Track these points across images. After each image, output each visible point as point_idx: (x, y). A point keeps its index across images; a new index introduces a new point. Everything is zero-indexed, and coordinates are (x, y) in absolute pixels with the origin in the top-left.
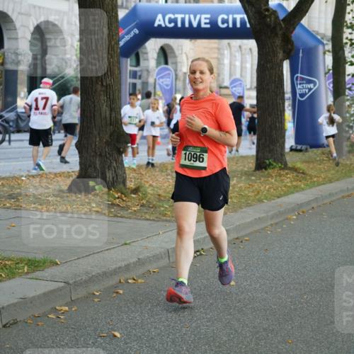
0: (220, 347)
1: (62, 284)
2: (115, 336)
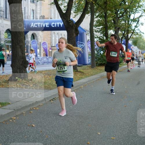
1: (13, 110)
2: (33, 126)
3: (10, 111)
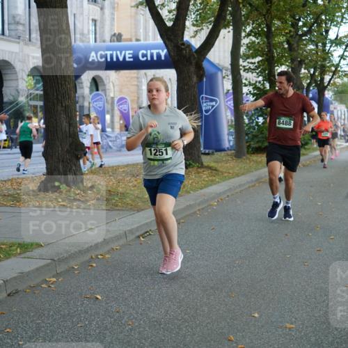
1: (49, 261)
2: (97, 298)
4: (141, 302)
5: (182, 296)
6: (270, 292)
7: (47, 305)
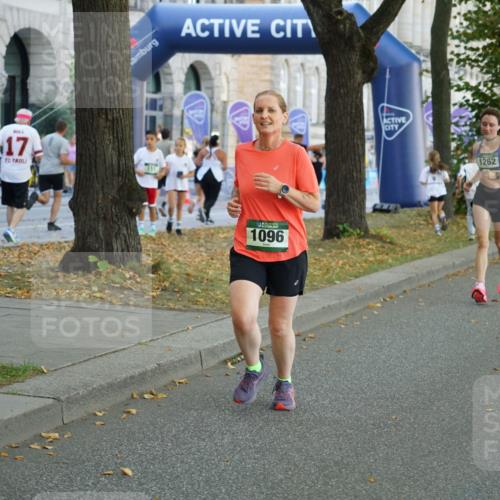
0: (273, 489)
1: (51, 401)
2: (125, 474)
3: (38, 403)
4: (202, 484)
5: (280, 476)
6: (442, 475)
7: (33, 482)
